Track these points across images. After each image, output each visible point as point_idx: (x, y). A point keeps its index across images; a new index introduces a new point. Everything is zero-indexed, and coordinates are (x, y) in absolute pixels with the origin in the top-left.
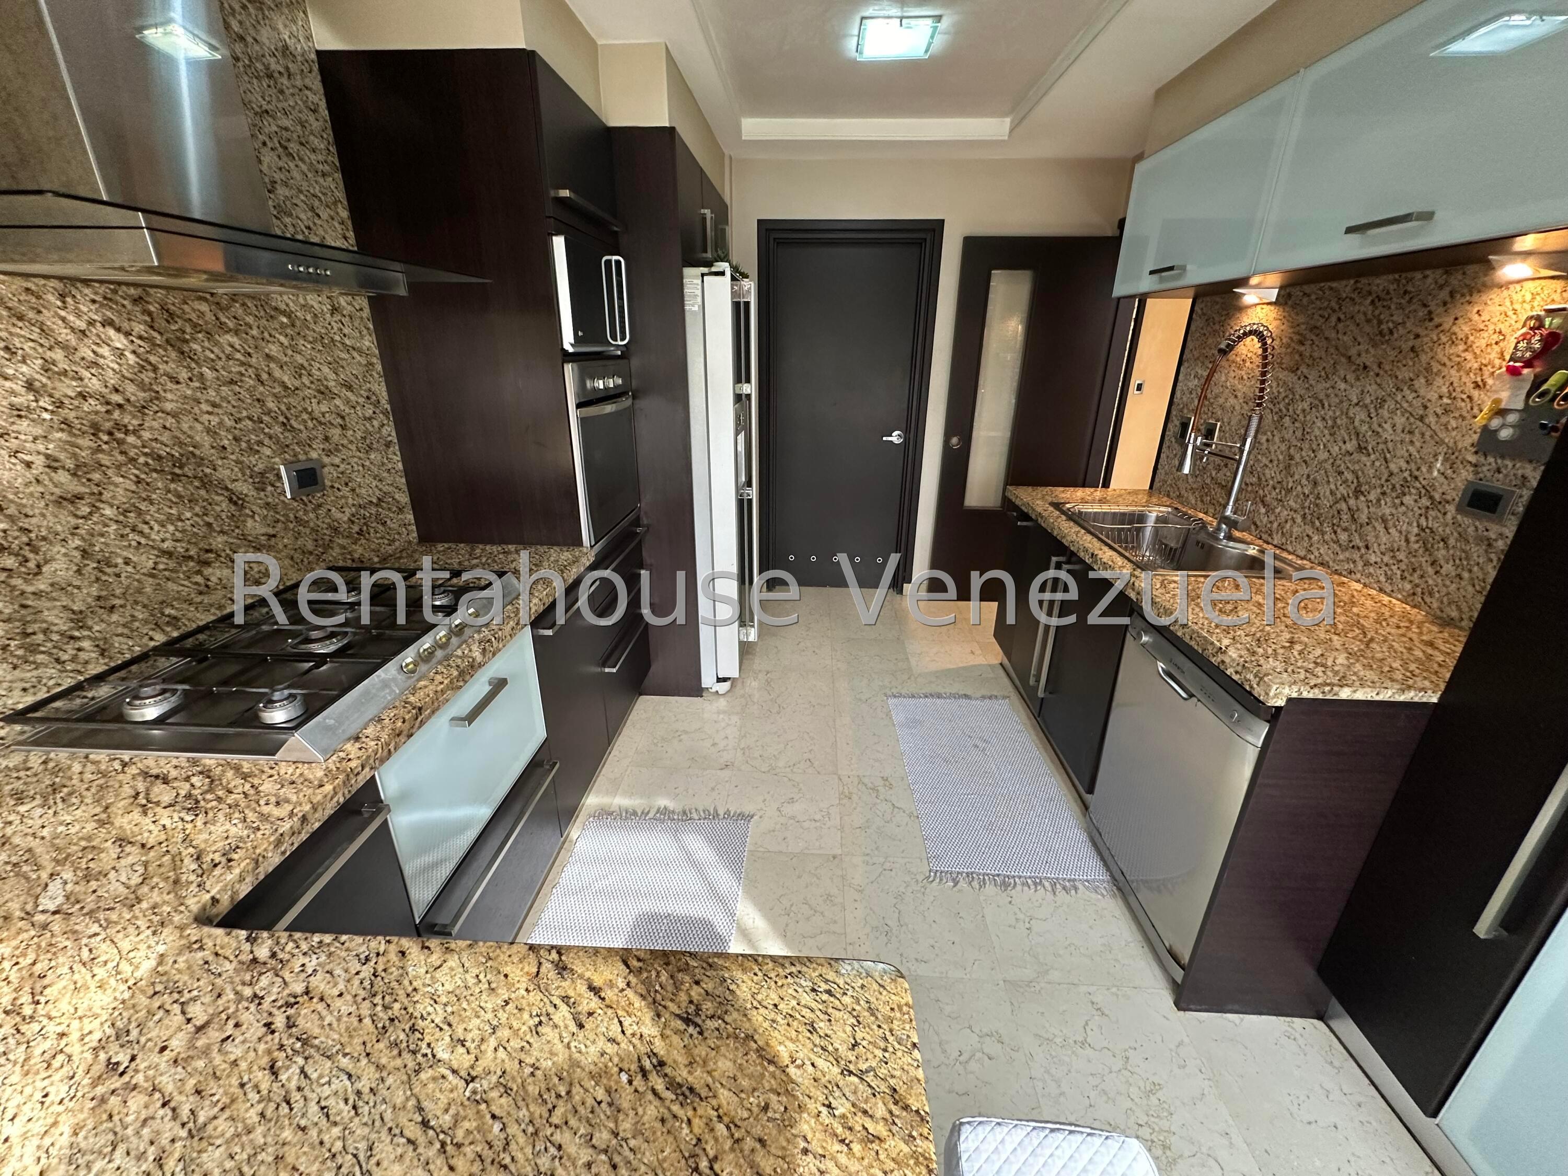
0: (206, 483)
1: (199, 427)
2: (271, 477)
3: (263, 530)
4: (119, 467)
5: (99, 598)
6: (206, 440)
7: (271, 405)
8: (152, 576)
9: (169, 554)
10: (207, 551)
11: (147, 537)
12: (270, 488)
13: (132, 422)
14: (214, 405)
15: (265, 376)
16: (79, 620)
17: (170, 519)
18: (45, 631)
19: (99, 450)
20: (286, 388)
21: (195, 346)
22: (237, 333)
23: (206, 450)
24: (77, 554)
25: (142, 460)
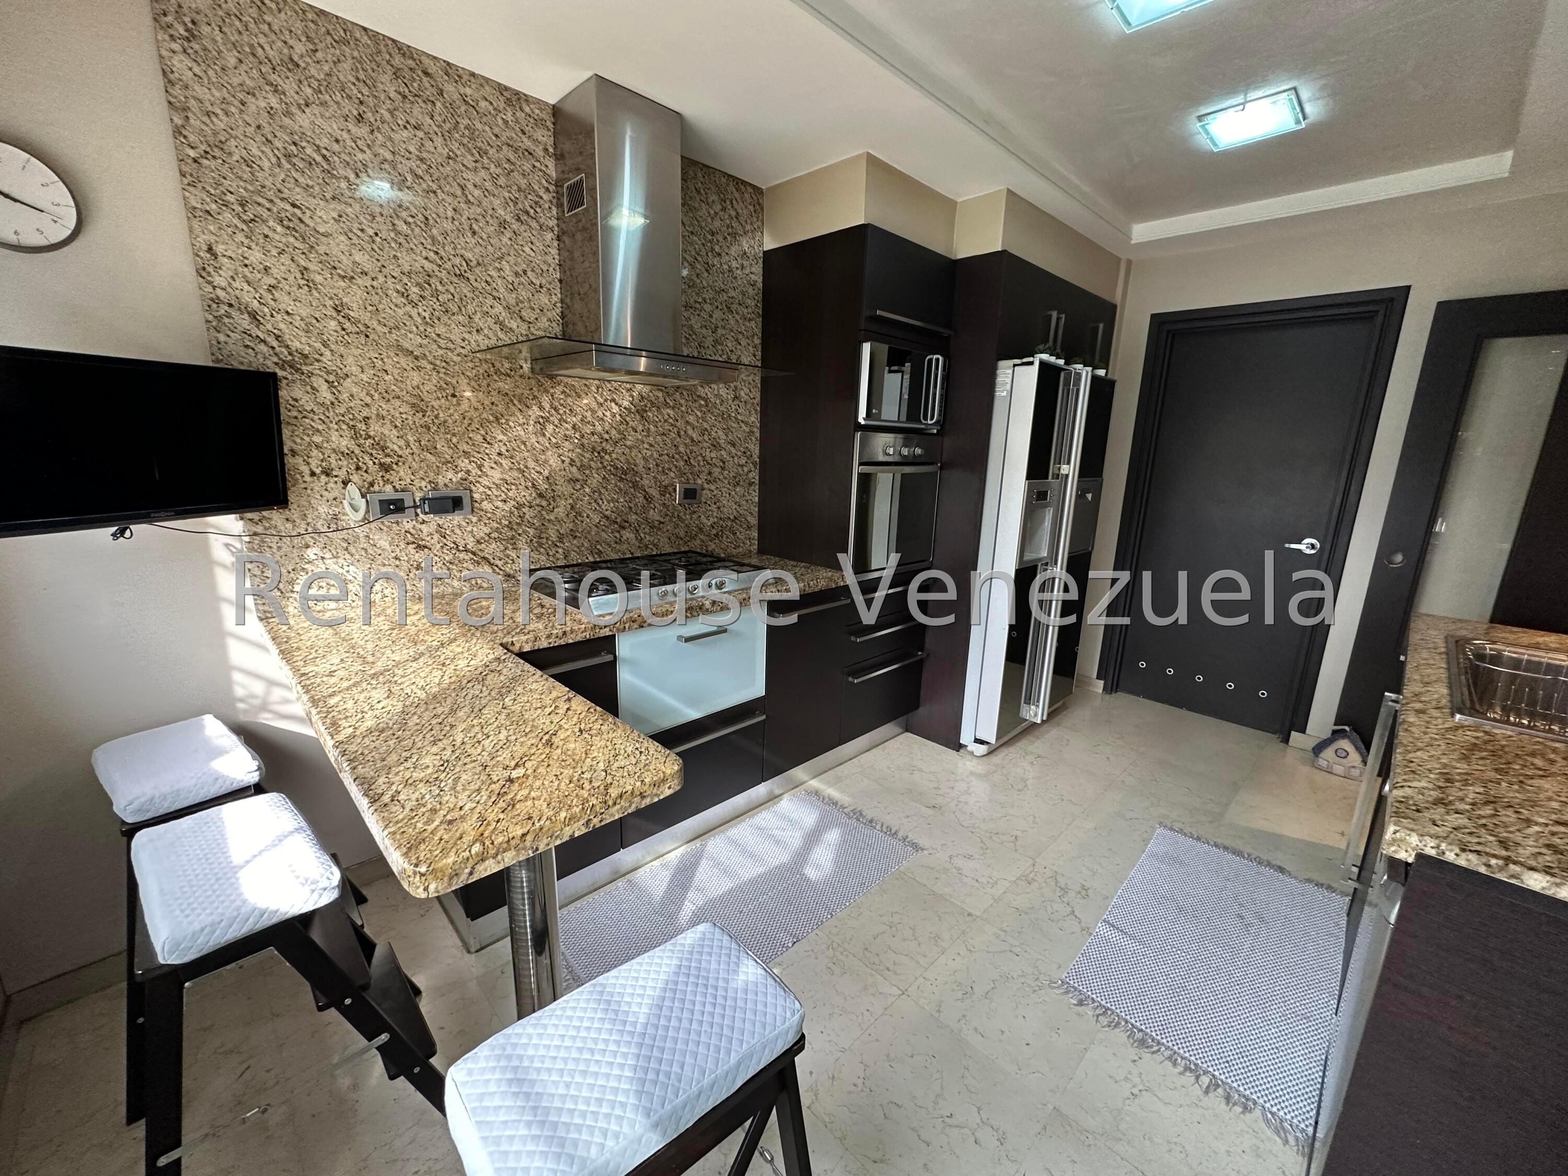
0: (635, 485)
1: (640, 456)
2: (671, 489)
3: (658, 518)
4: (597, 469)
5: (571, 530)
6: (641, 462)
7: (682, 449)
8: (596, 526)
9: (607, 518)
10: (627, 522)
11: (600, 507)
12: (668, 495)
13: (609, 447)
14: (651, 445)
15: (682, 433)
16: (561, 538)
17: (613, 500)
18: (547, 539)
19: (592, 460)
20: (693, 440)
21: (649, 414)
22: (673, 408)
23: (640, 469)
24: (569, 507)
25: (609, 468)
